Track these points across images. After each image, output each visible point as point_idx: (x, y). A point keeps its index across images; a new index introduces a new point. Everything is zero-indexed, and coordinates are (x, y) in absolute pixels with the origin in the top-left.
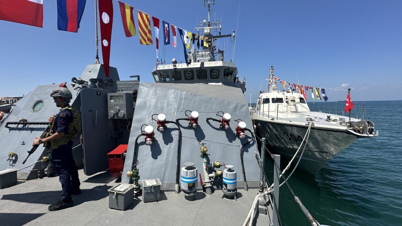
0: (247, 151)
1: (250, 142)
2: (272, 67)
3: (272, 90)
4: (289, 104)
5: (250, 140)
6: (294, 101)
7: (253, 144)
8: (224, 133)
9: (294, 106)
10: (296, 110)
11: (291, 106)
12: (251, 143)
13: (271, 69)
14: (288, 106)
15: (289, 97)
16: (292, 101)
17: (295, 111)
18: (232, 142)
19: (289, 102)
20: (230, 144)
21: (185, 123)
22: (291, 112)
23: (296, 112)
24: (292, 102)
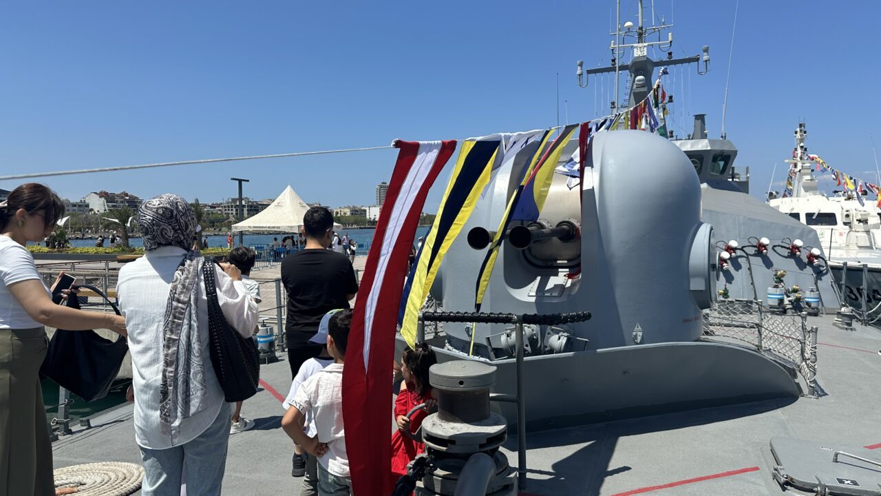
0: (821, 280)
1: (822, 271)
2: (801, 126)
3: (802, 189)
4: (853, 230)
5: (822, 269)
6: (865, 222)
7: (827, 273)
8: (792, 261)
9: (865, 234)
10: (871, 242)
11: (858, 234)
12: (824, 272)
13: (798, 130)
14: (851, 233)
15: (853, 212)
16: (860, 221)
17: (868, 244)
18: (802, 270)
19: (853, 226)
20: (801, 272)
21: (752, 251)
22: (857, 248)
23: (870, 247)
24: (861, 224)
